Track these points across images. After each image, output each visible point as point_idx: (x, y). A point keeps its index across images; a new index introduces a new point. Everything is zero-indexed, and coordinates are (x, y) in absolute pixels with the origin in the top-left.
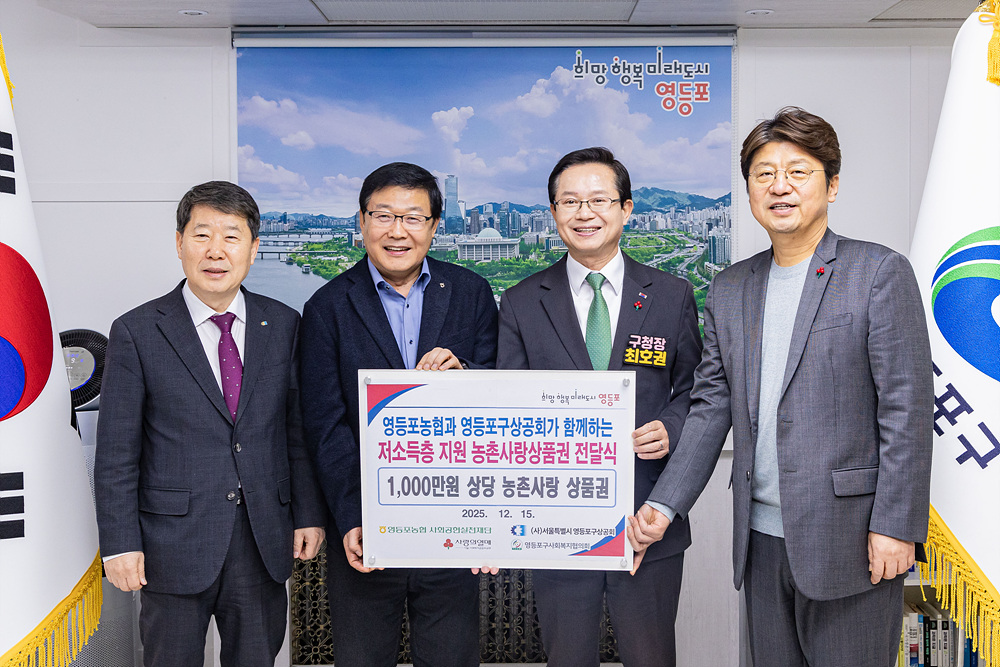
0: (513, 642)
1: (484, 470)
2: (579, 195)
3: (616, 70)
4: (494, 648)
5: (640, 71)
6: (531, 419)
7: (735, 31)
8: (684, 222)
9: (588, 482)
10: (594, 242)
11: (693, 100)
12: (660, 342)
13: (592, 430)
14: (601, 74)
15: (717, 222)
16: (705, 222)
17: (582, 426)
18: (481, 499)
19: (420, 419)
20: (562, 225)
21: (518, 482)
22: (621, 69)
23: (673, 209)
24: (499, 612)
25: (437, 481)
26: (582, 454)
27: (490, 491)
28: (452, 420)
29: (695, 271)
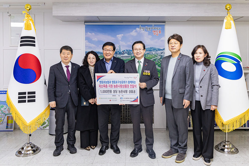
0: (130, 120)
1: (116, 89)
2: (137, 49)
3: (146, 28)
4: (126, 121)
5: (150, 29)
6: (123, 81)
7: (165, 22)
8: (157, 53)
9: (132, 91)
10: (140, 56)
11: (159, 33)
12: (149, 71)
13: (133, 83)
15: (162, 53)
16: (160, 53)
17: (131, 82)
18: (115, 93)
19: (105, 81)
20: (135, 53)
21: (121, 91)
23: (155, 51)
25: (108, 91)
26: (131, 86)
27: (117, 92)
28: (110, 81)
29: (159, 61)
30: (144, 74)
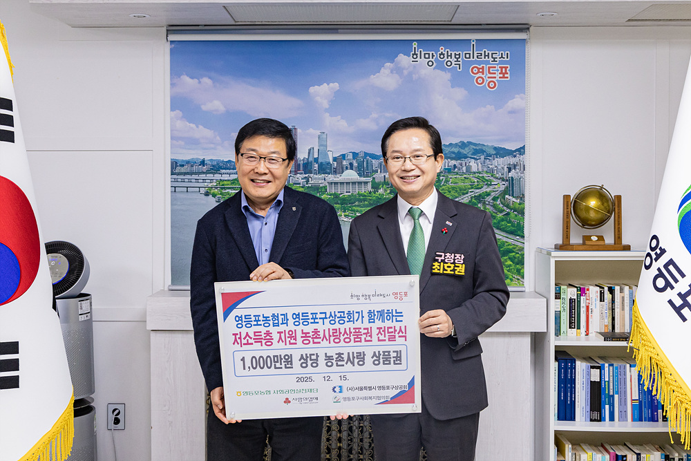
1: (310, 349)
2: (404, 152)
3: (442, 56)
5: (459, 57)
6: (344, 312)
7: (528, 29)
8: (491, 166)
9: (386, 354)
10: (416, 186)
11: (498, 78)
12: (460, 258)
13: (388, 318)
14: (431, 59)
15: (515, 166)
16: (506, 167)
17: (381, 315)
18: (310, 369)
19: (262, 316)
20: (392, 175)
21: (335, 356)
22: (446, 55)
23: (483, 157)
24: (355, 447)
25: (277, 359)
26: (382, 334)
27: (315, 363)
28: (285, 315)
29: (498, 202)
30: (436, 271)
